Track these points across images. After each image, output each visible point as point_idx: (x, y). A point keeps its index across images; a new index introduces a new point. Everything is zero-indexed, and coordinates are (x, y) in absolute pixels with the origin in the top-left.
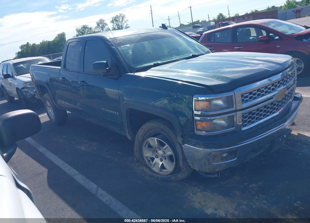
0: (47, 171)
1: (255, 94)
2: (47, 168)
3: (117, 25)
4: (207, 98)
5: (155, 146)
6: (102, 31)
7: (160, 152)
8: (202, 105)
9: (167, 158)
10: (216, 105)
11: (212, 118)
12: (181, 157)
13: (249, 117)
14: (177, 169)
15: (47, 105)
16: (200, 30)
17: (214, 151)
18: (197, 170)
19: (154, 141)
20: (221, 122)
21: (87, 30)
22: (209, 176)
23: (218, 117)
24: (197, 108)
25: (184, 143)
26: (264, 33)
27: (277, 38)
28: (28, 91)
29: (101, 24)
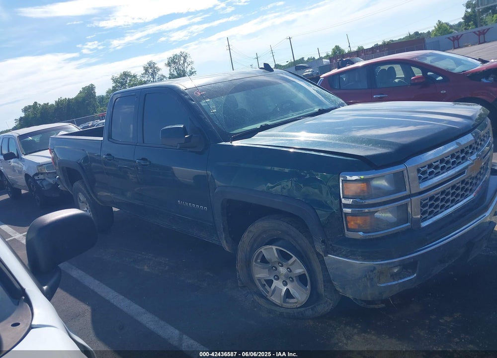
0: (90, 310)
1: (436, 167)
2: (88, 305)
3: (176, 69)
4: (362, 177)
5: (273, 261)
6: (152, 79)
7: (283, 270)
8: (353, 189)
9: (294, 279)
10: (378, 188)
11: (372, 209)
12: (320, 277)
13: (431, 205)
14: (314, 298)
15: (78, 200)
16: (306, 72)
17: (381, 264)
18: (351, 297)
19: (271, 252)
20: (385, 215)
21: (129, 78)
22: (372, 306)
23: (380, 208)
24: (346, 193)
25: (327, 253)
26: (418, 72)
27: (440, 78)
28: (45, 179)
29: (151, 69)
